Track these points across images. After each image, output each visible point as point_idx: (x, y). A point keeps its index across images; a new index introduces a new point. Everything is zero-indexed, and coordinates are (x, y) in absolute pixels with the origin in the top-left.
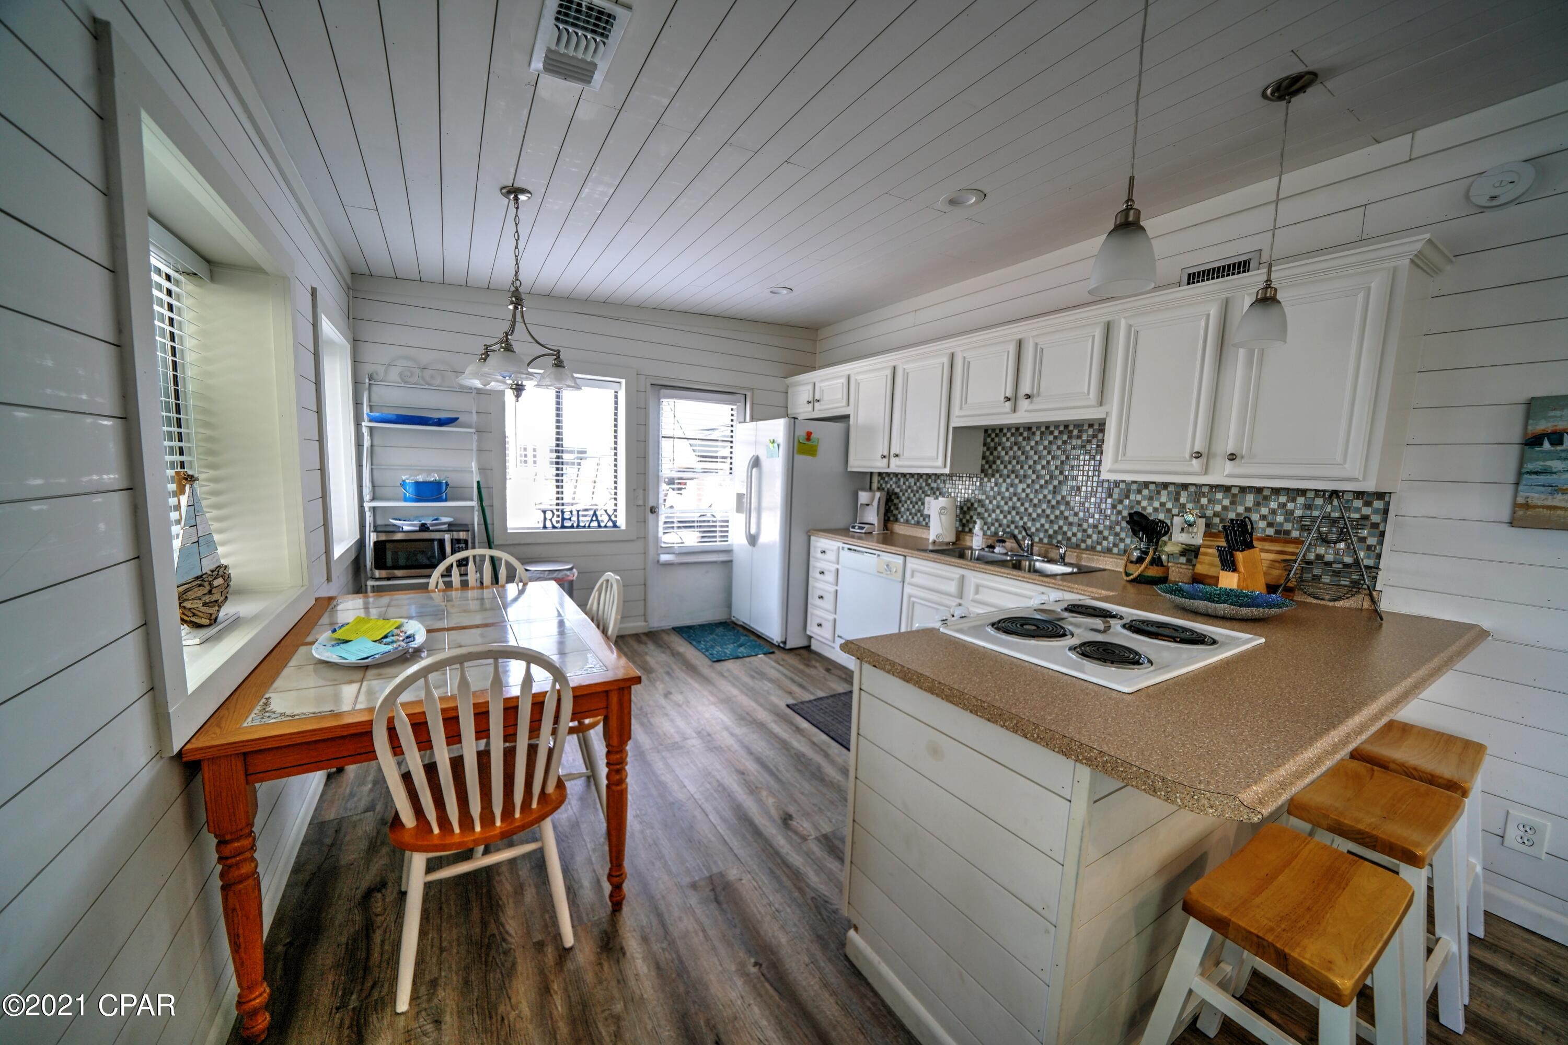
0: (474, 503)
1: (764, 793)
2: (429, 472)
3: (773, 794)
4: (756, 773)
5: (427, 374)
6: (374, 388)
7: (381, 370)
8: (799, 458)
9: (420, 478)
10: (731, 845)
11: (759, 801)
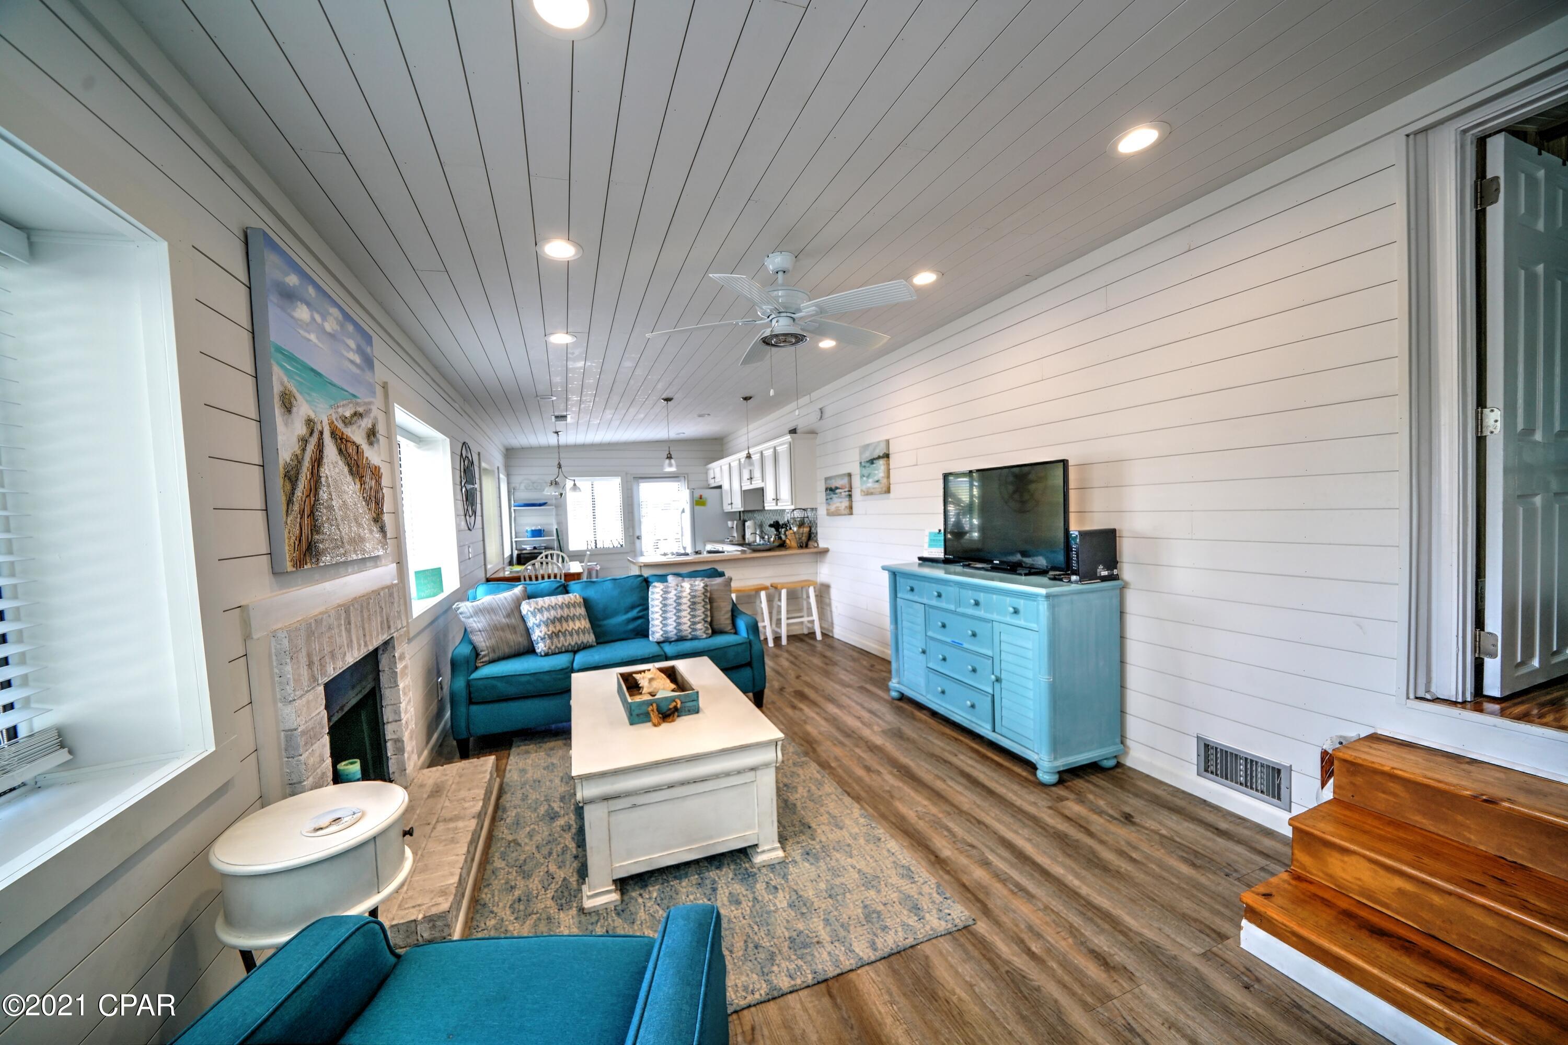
0: (555, 537)
2: (537, 525)
5: (535, 485)
6: (516, 493)
7: (517, 485)
8: (697, 508)
9: (533, 528)
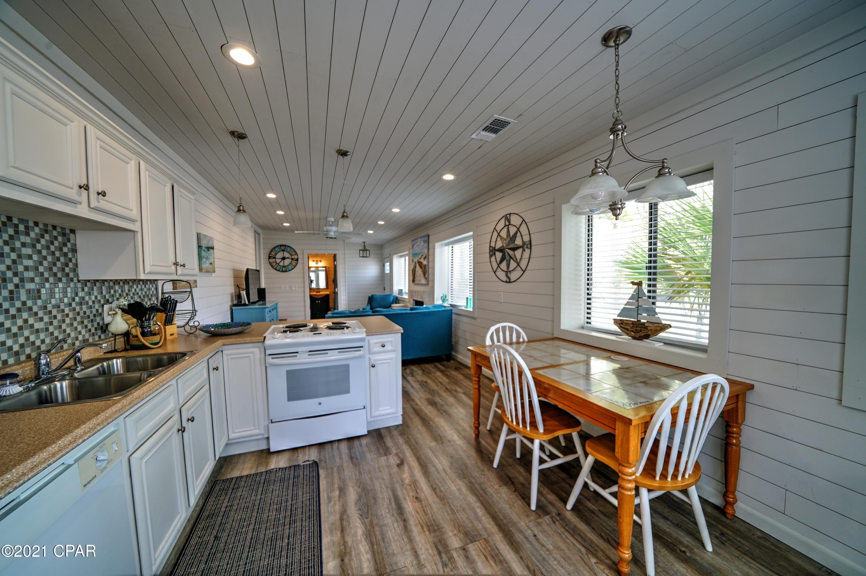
1: (407, 481)
3: (402, 481)
4: (407, 498)
10: (433, 454)
11: (412, 475)
